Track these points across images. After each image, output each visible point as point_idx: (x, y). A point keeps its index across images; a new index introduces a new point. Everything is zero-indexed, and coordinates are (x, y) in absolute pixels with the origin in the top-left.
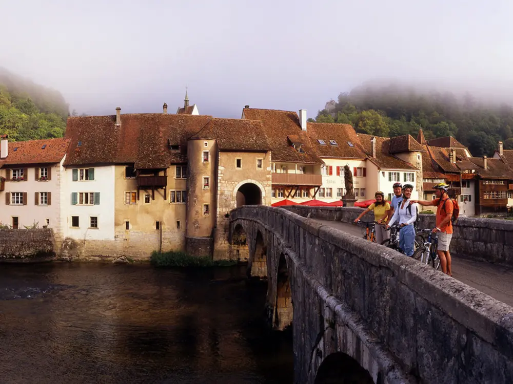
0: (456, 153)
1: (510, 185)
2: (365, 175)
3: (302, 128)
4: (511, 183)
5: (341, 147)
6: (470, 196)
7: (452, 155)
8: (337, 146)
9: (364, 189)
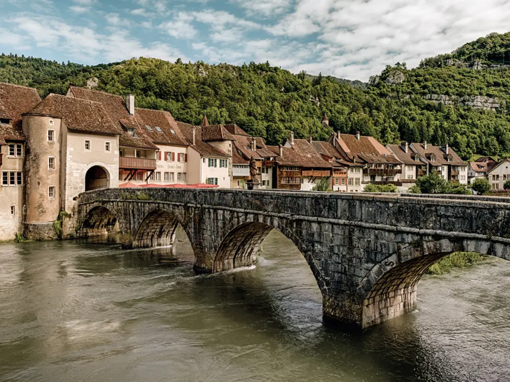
0: (257, 142)
1: (303, 172)
2: (186, 161)
3: (131, 113)
4: (304, 170)
5: (165, 132)
6: (268, 181)
7: (253, 144)
8: (162, 133)
9: (185, 173)
